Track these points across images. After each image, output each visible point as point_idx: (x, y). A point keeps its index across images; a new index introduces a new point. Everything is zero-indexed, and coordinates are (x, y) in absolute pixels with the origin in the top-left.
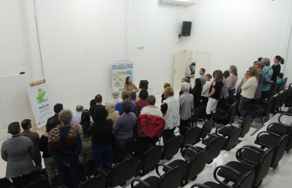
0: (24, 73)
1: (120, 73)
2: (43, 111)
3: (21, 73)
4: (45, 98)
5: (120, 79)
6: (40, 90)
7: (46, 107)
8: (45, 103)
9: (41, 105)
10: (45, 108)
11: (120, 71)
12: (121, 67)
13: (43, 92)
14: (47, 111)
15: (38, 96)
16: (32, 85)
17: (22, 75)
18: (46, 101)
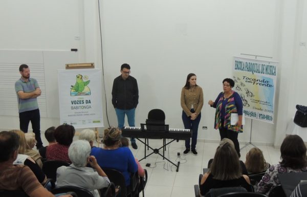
0: (76, 50)
1: (249, 80)
2: (77, 108)
3: (73, 50)
4: (86, 90)
5: (248, 92)
6: (80, 77)
7: (85, 104)
8: (85, 98)
9: (76, 98)
10: (82, 105)
11: (249, 75)
12: (251, 68)
13: (85, 80)
14: (85, 110)
15: (74, 85)
16: (68, 67)
17: (74, 52)
18: (87, 94)
